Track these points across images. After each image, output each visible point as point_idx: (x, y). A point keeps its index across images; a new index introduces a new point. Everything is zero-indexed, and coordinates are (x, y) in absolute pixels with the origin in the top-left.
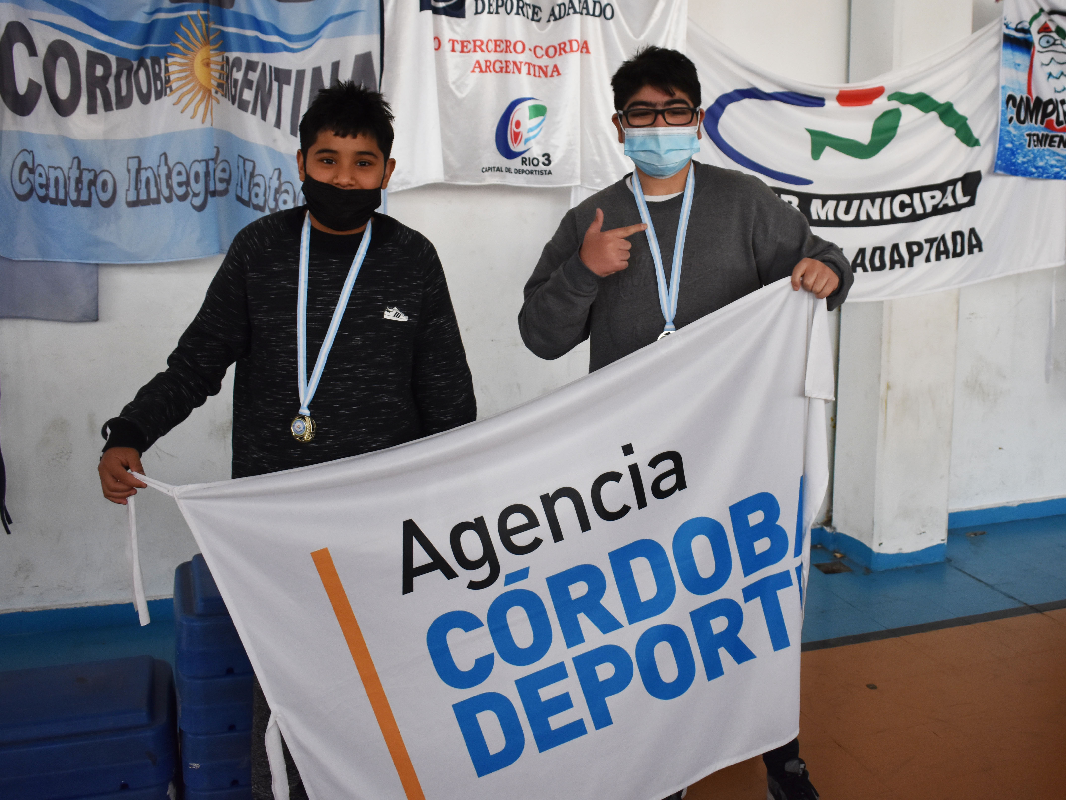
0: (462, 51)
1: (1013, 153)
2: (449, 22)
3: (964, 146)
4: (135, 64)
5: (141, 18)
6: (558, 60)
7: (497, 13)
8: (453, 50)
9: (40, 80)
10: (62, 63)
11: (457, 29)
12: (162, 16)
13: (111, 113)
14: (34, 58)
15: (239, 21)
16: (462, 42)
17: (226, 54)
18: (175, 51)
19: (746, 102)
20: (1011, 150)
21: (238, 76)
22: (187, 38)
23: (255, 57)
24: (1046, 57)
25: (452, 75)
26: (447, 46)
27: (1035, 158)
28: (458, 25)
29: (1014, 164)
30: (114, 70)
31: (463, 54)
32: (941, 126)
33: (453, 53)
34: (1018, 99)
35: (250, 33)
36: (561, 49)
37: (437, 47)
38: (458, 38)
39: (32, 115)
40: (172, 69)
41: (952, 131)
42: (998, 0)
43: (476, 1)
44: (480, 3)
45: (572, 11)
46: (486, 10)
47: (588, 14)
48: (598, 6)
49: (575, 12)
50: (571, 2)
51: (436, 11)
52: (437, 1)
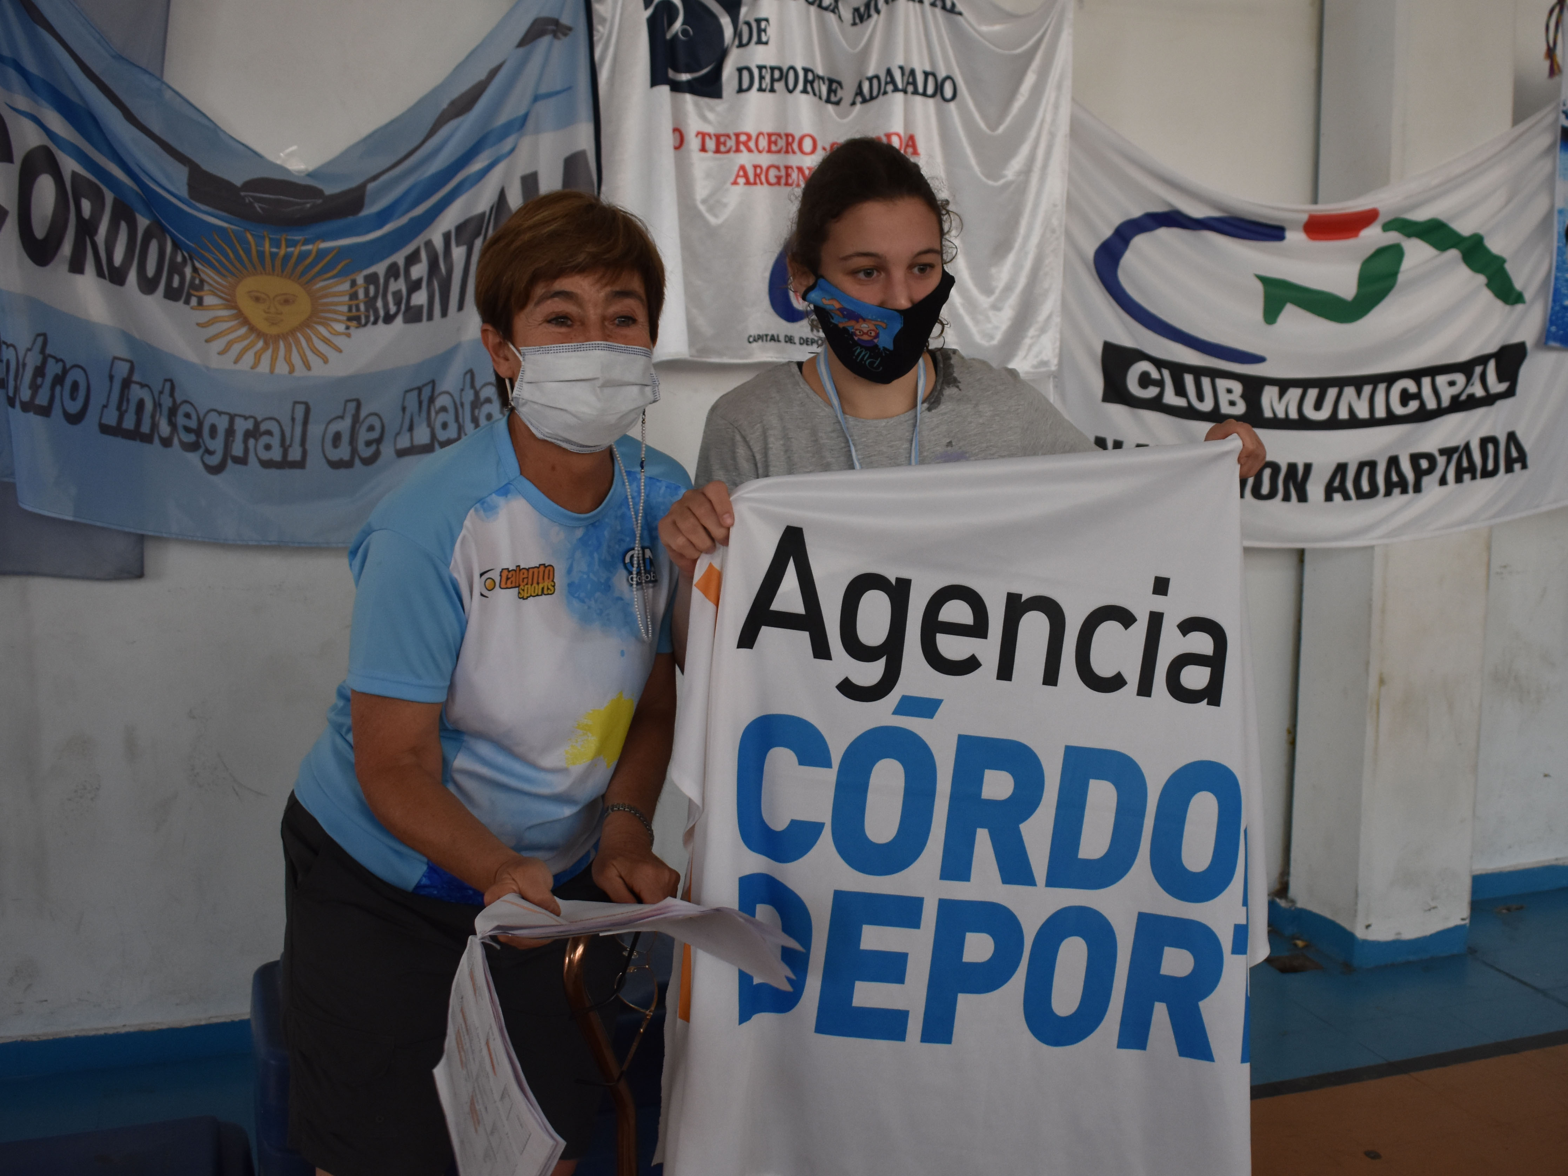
0: (717, 151)
2: (696, 105)
3: (1499, 304)
7: (772, 90)
8: (703, 149)
11: (710, 116)
16: (718, 137)
19: (1164, 233)
25: (701, 190)
26: (694, 143)
28: (712, 110)
31: (718, 156)
32: (1464, 272)
33: (703, 154)
37: (677, 144)
38: (711, 130)
41: (1481, 279)
42: (1554, 70)
43: (740, 70)
44: (745, 74)
45: (890, 88)
46: (756, 85)
47: (915, 92)
48: (931, 80)
49: (896, 89)
50: (889, 72)
51: (677, 87)
52: (677, 70)
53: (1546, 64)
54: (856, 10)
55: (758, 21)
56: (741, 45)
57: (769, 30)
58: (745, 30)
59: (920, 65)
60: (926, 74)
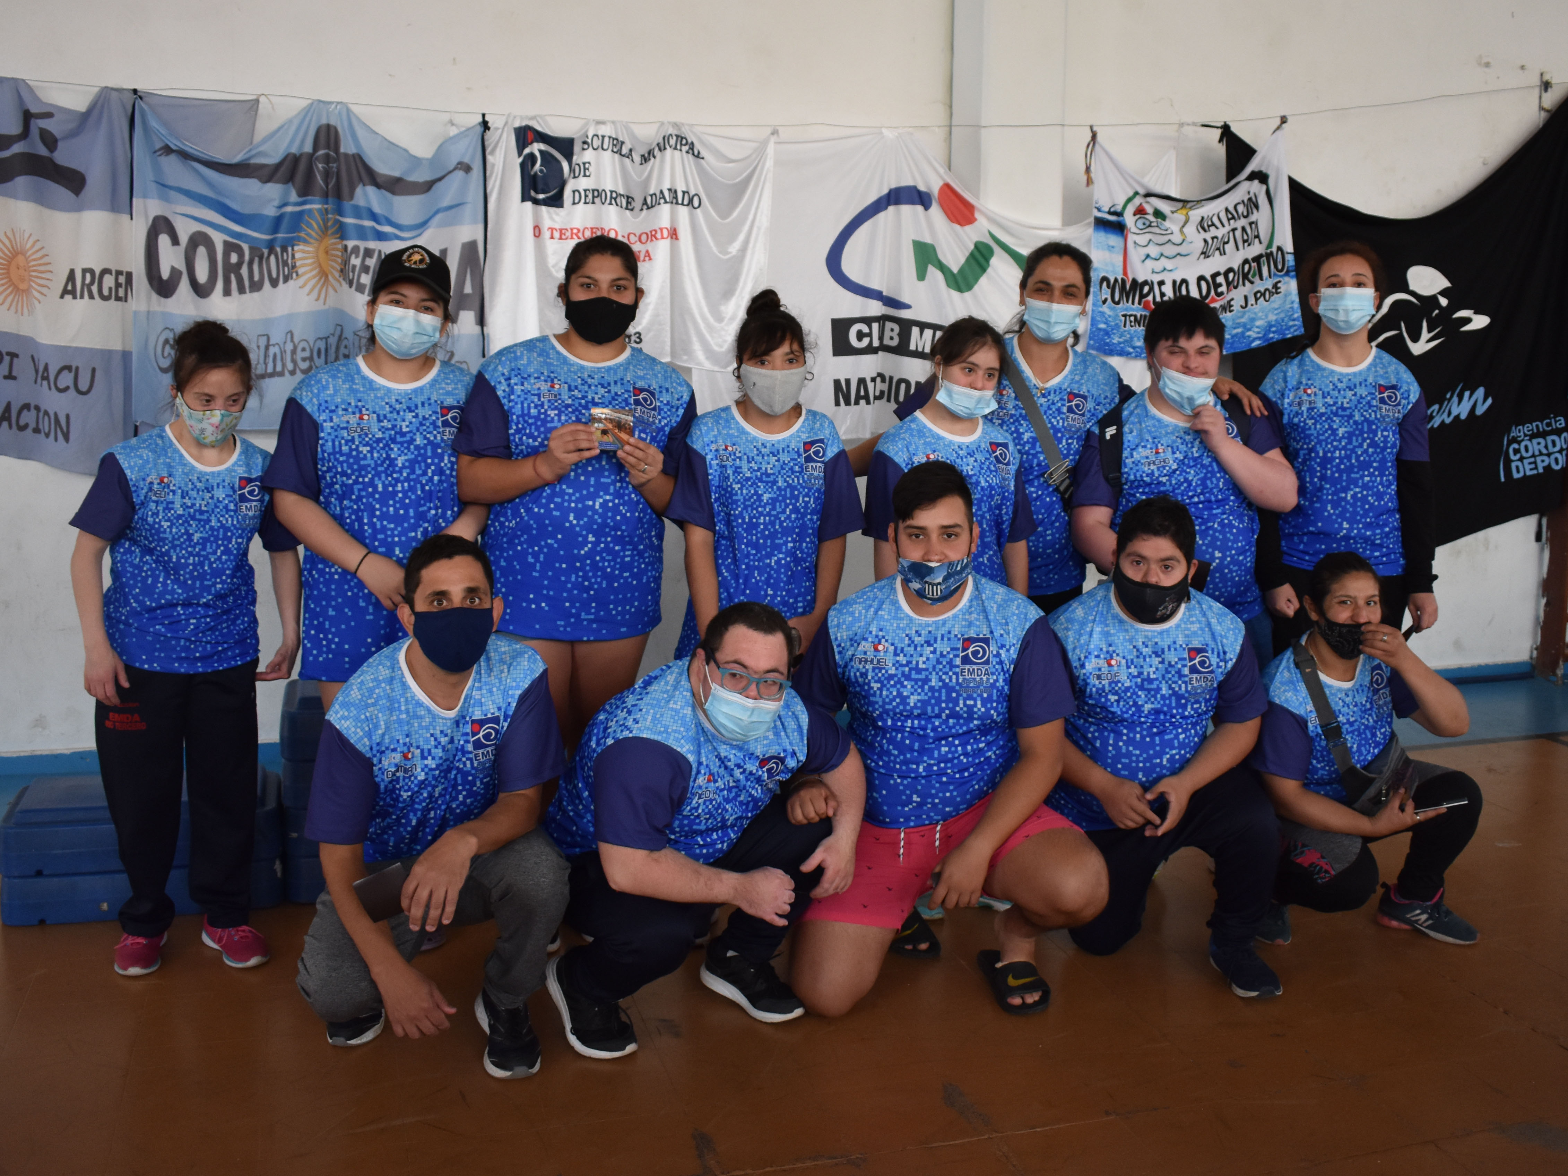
0: (561, 238)
1: (1107, 333)
2: (548, 212)
4: (266, 251)
5: (271, 211)
6: (650, 246)
7: (593, 203)
8: (552, 237)
9: (181, 266)
10: (202, 251)
11: (556, 218)
12: (289, 209)
13: (244, 296)
14: (176, 247)
15: (358, 212)
16: (561, 230)
17: (345, 242)
18: (299, 239)
20: (1104, 330)
21: (356, 261)
22: (312, 228)
23: (372, 245)
24: (1143, 239)
25: (550, 261)
26: (547, 234)
27: (1131, 338)
28: (557, 214)
29: (1107, 344)
30: (247, 257)
31: (560, 241)
33: (552, 241)
34: (1112, 281)
35: (368, 223)
36: (652, 236)
37: (536, 235)
38: (557, 226)
39: (174, 296)
40: (297, 256)
42: (1089, 182)
43: (574, 192)
44: (577, 194)
45: (662, 201)
46: (583, 200)
47: (677, 203)
48: (686, 196)
49: (666, 202)
50: (661, 192)
51: (536, 202)
52: (537, 192)
53: (1085, 178)
54: (643, 156)
55: (584, 164)
56: (575, 177)
57: (591, 169)
58: (577, 168)
59: (680, 188)
60: (684, 193)
